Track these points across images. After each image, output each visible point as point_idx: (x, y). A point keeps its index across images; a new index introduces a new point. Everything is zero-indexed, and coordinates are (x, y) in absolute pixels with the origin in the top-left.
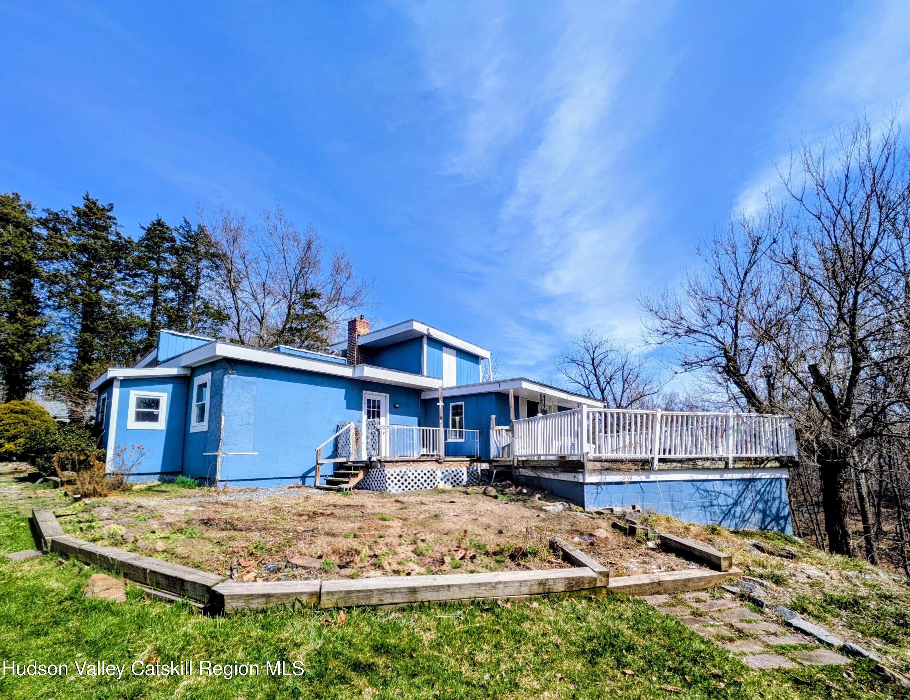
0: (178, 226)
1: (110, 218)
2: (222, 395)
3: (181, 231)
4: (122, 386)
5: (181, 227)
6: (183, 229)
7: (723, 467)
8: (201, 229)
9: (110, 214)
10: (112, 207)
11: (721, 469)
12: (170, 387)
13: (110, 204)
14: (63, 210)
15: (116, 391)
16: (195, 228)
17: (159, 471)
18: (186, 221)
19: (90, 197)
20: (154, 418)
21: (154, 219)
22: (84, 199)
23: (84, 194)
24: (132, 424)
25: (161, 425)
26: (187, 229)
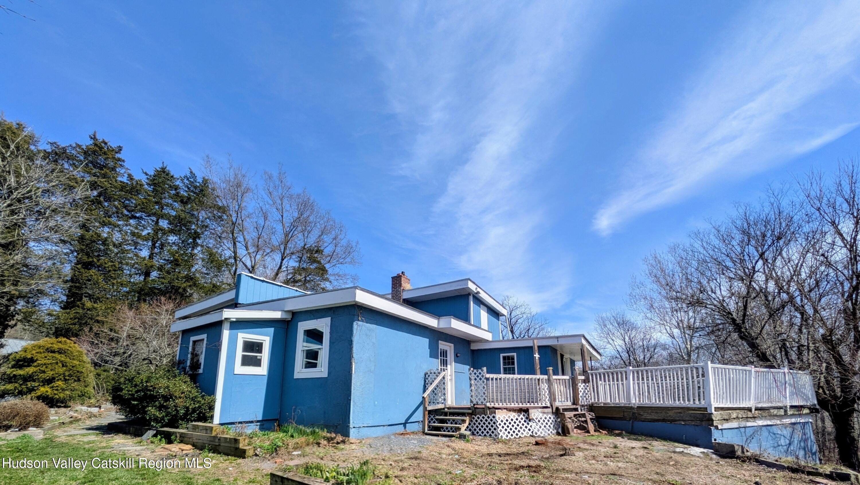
0: (182, 176)
1: (119, 160)
2: (352, 341)
3: (186, 181)
4: (231, 328)
5: (186, 177)
6: (188, 179)
7: (783, 414)
8: (205, 181)
9: (117, 156)
10: (121, 150)
11: (783, 416)
12: (271, 330)
13: (120, 147)
14: (70, 146)
15: (226, 334)
16: (200, 180)
17: (260, 418)
18: (191, 172)
19: (98, 137)
20: (257, 363)
21: (159, 167)
22: (92, 138)
23: (91, 133)
24: (239, 369)
25: (263, 370)
26: (192, 180)
